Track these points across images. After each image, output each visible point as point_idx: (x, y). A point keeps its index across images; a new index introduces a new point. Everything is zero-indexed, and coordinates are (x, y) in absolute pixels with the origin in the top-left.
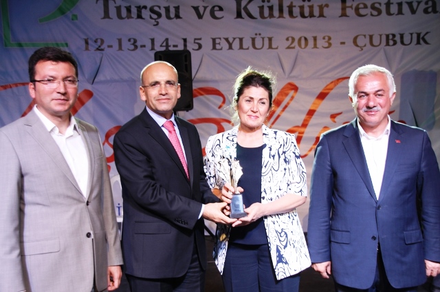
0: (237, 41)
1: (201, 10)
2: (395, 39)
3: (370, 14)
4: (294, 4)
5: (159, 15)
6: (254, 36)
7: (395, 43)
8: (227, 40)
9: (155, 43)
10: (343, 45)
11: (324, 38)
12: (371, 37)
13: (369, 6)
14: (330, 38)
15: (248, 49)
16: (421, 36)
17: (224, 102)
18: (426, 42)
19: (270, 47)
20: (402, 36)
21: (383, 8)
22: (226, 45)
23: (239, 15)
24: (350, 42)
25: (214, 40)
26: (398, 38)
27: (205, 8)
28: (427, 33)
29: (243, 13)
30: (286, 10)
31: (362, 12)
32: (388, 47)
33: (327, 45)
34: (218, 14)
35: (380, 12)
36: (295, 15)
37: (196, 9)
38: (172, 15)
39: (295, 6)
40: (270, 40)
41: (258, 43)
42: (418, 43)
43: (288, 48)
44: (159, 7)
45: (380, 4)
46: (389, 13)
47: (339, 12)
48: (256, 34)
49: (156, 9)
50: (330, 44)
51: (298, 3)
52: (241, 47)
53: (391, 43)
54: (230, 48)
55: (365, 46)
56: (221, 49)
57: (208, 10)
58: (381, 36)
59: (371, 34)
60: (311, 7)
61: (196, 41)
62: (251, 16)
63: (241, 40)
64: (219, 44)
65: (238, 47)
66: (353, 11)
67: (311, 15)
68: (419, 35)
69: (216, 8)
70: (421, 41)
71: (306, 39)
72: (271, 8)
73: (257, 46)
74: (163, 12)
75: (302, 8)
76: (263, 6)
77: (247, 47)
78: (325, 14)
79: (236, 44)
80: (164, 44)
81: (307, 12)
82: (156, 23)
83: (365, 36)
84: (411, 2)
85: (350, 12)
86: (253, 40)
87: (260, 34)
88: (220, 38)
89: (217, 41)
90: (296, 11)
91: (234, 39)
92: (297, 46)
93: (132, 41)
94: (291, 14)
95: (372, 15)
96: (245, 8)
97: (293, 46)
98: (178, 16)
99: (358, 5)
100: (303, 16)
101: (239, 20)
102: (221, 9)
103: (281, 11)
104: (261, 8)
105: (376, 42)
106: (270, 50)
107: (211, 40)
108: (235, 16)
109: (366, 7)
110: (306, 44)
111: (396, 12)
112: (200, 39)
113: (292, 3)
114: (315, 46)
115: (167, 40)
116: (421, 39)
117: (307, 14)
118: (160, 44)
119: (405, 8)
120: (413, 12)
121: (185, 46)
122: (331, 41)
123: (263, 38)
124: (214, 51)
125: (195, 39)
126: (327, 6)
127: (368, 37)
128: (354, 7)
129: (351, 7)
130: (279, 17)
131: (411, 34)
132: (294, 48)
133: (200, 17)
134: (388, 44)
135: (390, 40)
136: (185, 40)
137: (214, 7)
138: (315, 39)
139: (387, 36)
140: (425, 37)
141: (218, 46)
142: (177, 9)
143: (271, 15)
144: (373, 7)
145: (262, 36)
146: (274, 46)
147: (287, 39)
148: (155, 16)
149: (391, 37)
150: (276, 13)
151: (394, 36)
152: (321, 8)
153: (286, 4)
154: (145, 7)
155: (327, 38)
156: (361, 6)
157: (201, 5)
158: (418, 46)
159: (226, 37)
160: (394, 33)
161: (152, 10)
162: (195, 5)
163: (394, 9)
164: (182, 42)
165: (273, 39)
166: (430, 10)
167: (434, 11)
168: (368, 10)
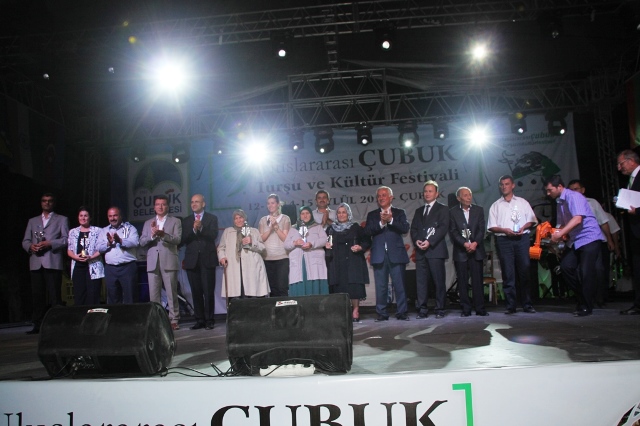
1: (312, 184)
3: (408, 182)
12: (410, 195)
13: (408, 177)
21: (416, 178)
23: (333, 186)
24: (398, 198)
27: (314, 183)
28: (443, 192)
29: (336, 185)
30: (360, 182)
31: (404, 181)
35: (414, 181)
36: (365, 184)
37: (309, 184)
38: (296, 188)
39: (365, 180)
43: (362, 202)
45: (414, 176)
47: (391, 181)
48: (343, 195)
51: (366, 178)
55: (407, 199)
57: (316, 184)
58: (416, 194)
59: (410, 193)
60: (374, 180)
62: (340, 186)
63: (335, 200)
66: (399, 180)
67: (375, 184)
72: (351, 181)
75: (369, 180)
76: (347, 180)
79: (332, 202)
82: (287, 193)
83: (407, 194)
84: (432, 175)
85: (396, 181)
86: (342, 199)
87: (345, 195)
90: (366, 182)
92: (367, 202)
94: (363, 183)
95: (410, 182)
96: (337, 182)
97: (364, 201)
98: (299, 189)
99: (402, 177)
100: (370, 184)
101: (333, 188)
103: (357, 182)
104: (346, 182)
105: (413, 197)
108: (331, 186)
109: (406, 178)
113: (363, 178)
115: (293, 202)
117: (372, 183)
125: (309, 201)
126: (384, 178)
129: (398, 178)
130: (356, 186)
133: (311, 188)
136: (304, 201)
137: (319, 182)
142: (299, 184)
143: (352, 185)
144: (410, 178)
145: (347, 196)
146: (353, 202)
147: (361, 198)
150: (354, 184)
152: (380, 180)
153: (360, 179)
154: (282, 185)
157: (312, 182)
161: (285, 186)
163: (422, 179)
164: (302, 202)
165: (353, 198)
167: (446, 179)
168: (408, 180)
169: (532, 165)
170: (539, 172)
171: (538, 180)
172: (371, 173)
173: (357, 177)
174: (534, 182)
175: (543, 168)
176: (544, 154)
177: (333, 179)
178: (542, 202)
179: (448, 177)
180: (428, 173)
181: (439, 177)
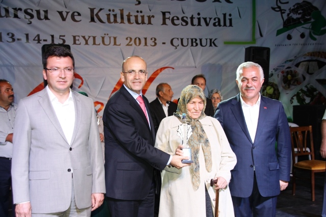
0: (91, 39)
1: (65, 14)
2: (197, 42)
3: (181, 24)
4: (131, 14)
5: (32, 17)
6: (103, 36)
7: (197, 45)
8: (84, 37)
9: (29, 37)
10: (164, 45)
11: (151, 39)
12: (182, 40)
13: (180, 18)
14: (155, 39)
15: (99, 45)
16: (212, 41)
17: (82, 83)
18: (215, 46)
19: (115, 44)
20: (201, 40)
21: (189, 20)
22: (83, 42)
23: (92, 20)
24: (168, 42)
25: (74, 37)
26: (198, 42)
27: (68, 13)
28: (216, 39)
29: (96, 18)
30: (125, 18)
31: (176, 22)
32: (192, 47)
33: (153, 44)
34: (77, 18)
35: (187, 23)
36: (132, 22)
37: (61, 13)
38: (42, 17)
39: (132, 16)
40: (115, 38)
41: (107, 41)
42: (211, 45)
43: (128, 45)
44: (32, 10)
45: (187, 18)
46: (192, 24)
47: (161, 22)
48: (105, 34)
49: (29, 11)
50: (156, 44)
51: (134, 14)
52: (94, 43)
53: (194, 44)
54: (87, 43)
55: (178, 46)
56: (80, 44)
57: (70, 15)
58: (188, 39)
59: (182, 38)
60: (143, 17)
61: (61, 37)
62: (101, 21)
63: (94, 38)
64: (78, 40)
65: (92, 43)
66: (170, 21)
67: (143, 23)
68: (211, 40)
69: (76, 14)
70: (213, 44)
71: (139, 39)
72: (115, 16)
73: (106, 43)
74: (35, 14)
75: (136, 17)
76: (110, 14)
77: (98, 44)
78: (152, 23)
79: (91, 41)
80: (37, 39)
81: (140, 20)
82: (29, 22)
83: (178, 39)
84: (206, 18)
85: (168, 22)
86: (103, 38)
87: (108, 34)
88: (79, 36)
89: (77, 38)
90: (133, 19)
91: (89, 37)
92: (134, 45)
93: (11, 35)
94: (129, 20)
95: (182, 25)
96: (97, 15)
97: (130, 44)
98: (46, 18)
99: (173, 17)
100: (137, 23)
101: (93, 23)
102: (79, 14)
103: (122, 18)
104: (108, 16)
105: (185, 43)
106: (115, 46)
107: (72, 37)
108: (90, 20)
109: (178, 19)
110: (140, 43)
111: (197, 24)
112: (64, 36)
113: (129, 13)
114: (146, 44)
115: (38, 36)
116: (212, 43)
117: (140, 21)
118: (33, 38)
119: (202, 22)
120: (207, 25)
121: (53, 40)
122: (156, 42)
123: (110, 38)
124: (75, 45)
125: (60, 36)
126: (153, 16)
127: (180, 40)
128: (171, 18)
129: (169, 18)
130: (121, 23)
131: (207, 39)
132: (131, 45)
133: (64, 19)
134: (192, 45)
135: (194, 42)
136: (53, 36)
137: (74, 13)
138: (146, 39)
139: (192, 40)
140: (215, 42)
141: (77, 42)
142: (46, 12)
143: (115, 21)
144: (183, 19)
145: (109, 35)
146: (117, 44)
147: (127, 39)
148: (28, 17)
149: (194, 40)
150: (119, 19)
151: (196, 40)
152: (149, 18)
153: (125, 14)
154: (20, 9)
155: (153, 39)
156: (175, 18)
157: (64, 10)
158: (211, 47)
159: (83, 35)
160: (196, 38)
161: (26, 12)
162: (60, 11)
163: (196, 21)
164: (51, 37)
165: (117, 38)
166: (217, 24)
167: (220, 25)
168: (180, 22)
169: (303, 17)
170: (308, 25)
171: (307, 33)
172: (139, 8)
173: (122, 11)
174: (302, 36)
175: (312, 20)
176: (315, 4)
177: (92, 10)
178: (308, 58)
179: (222, 23)
180: (201, 16)
181: (212, 21)
